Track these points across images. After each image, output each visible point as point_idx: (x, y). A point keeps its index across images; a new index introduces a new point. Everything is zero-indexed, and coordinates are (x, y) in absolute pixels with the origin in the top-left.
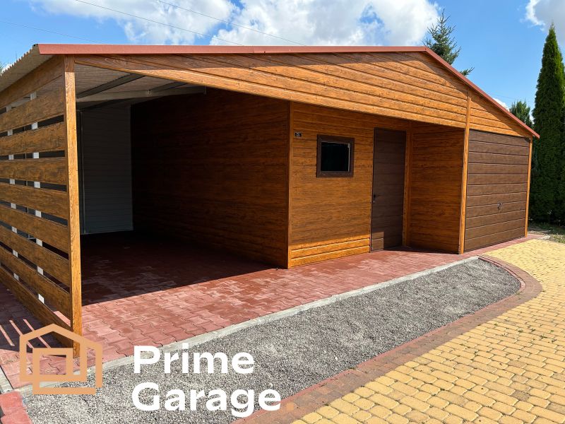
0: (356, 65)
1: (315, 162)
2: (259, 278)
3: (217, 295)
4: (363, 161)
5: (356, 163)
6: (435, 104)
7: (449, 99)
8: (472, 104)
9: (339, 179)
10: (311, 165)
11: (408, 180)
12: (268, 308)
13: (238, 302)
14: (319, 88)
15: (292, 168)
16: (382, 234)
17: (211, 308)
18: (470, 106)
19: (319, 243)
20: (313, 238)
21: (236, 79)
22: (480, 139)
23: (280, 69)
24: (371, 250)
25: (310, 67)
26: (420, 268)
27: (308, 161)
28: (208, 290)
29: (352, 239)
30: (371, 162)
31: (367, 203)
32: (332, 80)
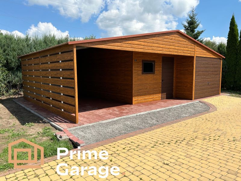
0: (154, 38)
1: (141, 69)
2: (124, 107)
3: (111, 111)
4: (158, 68)
5: (156, 69)
6: (182, 49)
7: (188, 47)
8: (196, 47)
9: (150, 75)
10: (140, 70)
11: (175, 74)
12: (127, 114)
13: (118, 113)
14: (142, 47)
15: (134, 71)
16: (165, 94)
17: (110, 114)
18: (196, 48)
19: (143, 97)
20: (141, 95)
21: (117, 46)
22: (200, 60)
23: (130, 42)
24: (161, 99)
25: (139, 40)
26: (177, 104)
27: (139, 69)
28: (108, 110)
29: (154, 95)
30: (161, 69)
31: (160, 83)
32: (146, 44)
